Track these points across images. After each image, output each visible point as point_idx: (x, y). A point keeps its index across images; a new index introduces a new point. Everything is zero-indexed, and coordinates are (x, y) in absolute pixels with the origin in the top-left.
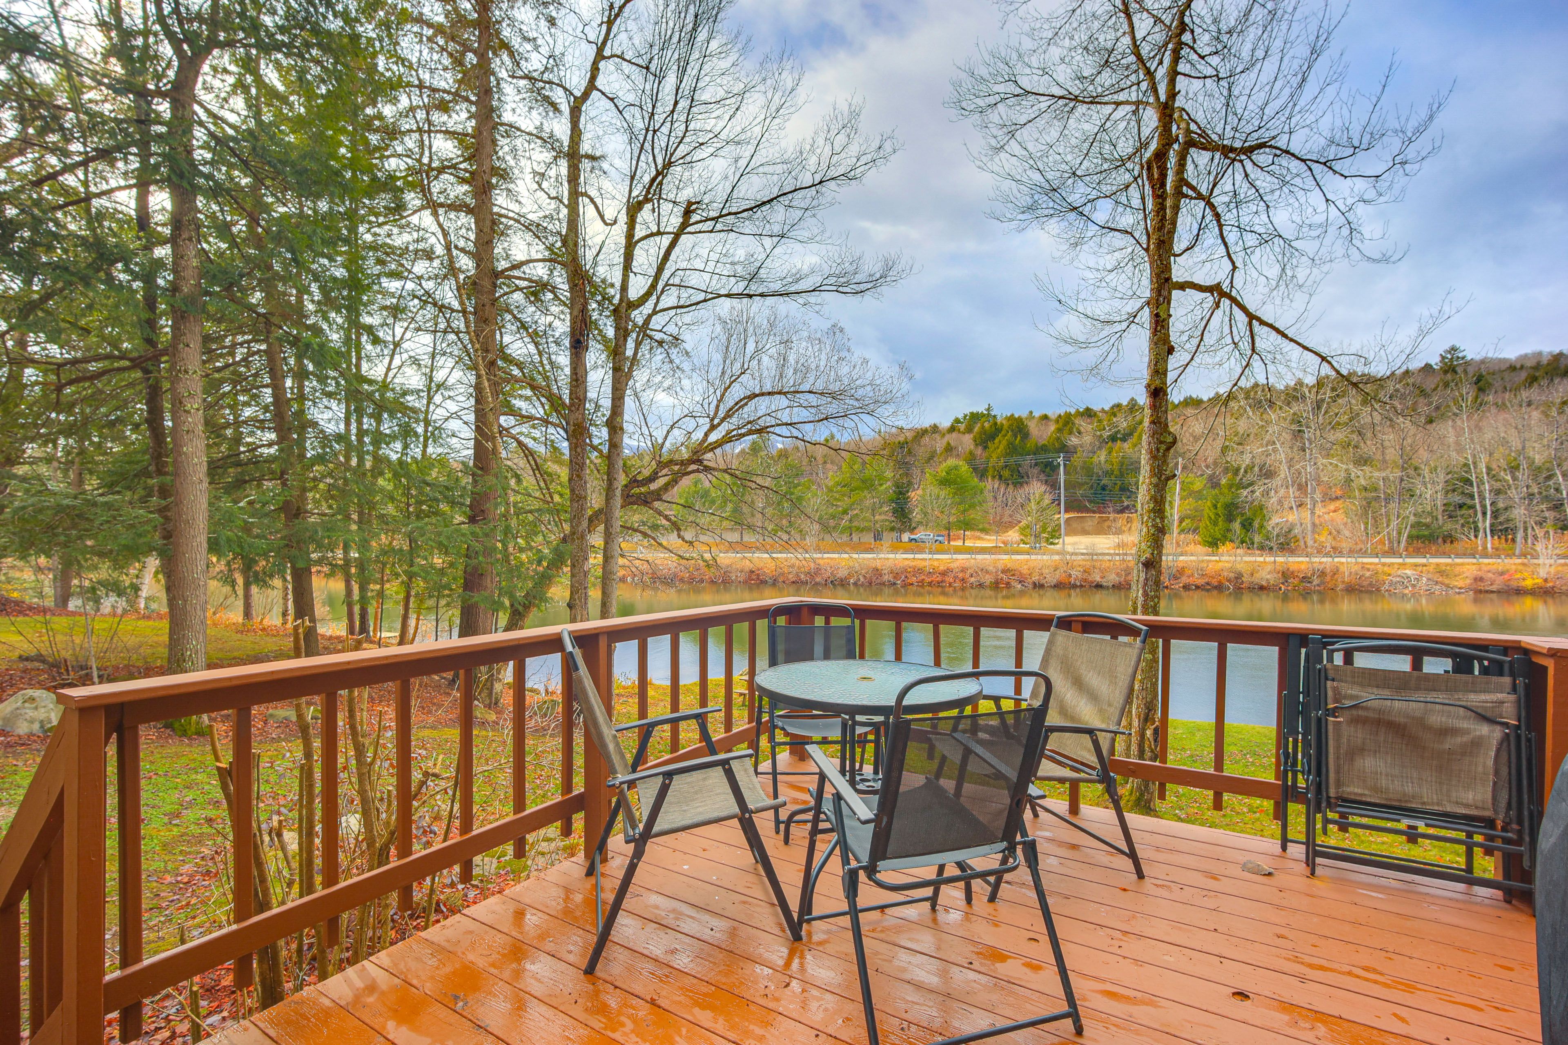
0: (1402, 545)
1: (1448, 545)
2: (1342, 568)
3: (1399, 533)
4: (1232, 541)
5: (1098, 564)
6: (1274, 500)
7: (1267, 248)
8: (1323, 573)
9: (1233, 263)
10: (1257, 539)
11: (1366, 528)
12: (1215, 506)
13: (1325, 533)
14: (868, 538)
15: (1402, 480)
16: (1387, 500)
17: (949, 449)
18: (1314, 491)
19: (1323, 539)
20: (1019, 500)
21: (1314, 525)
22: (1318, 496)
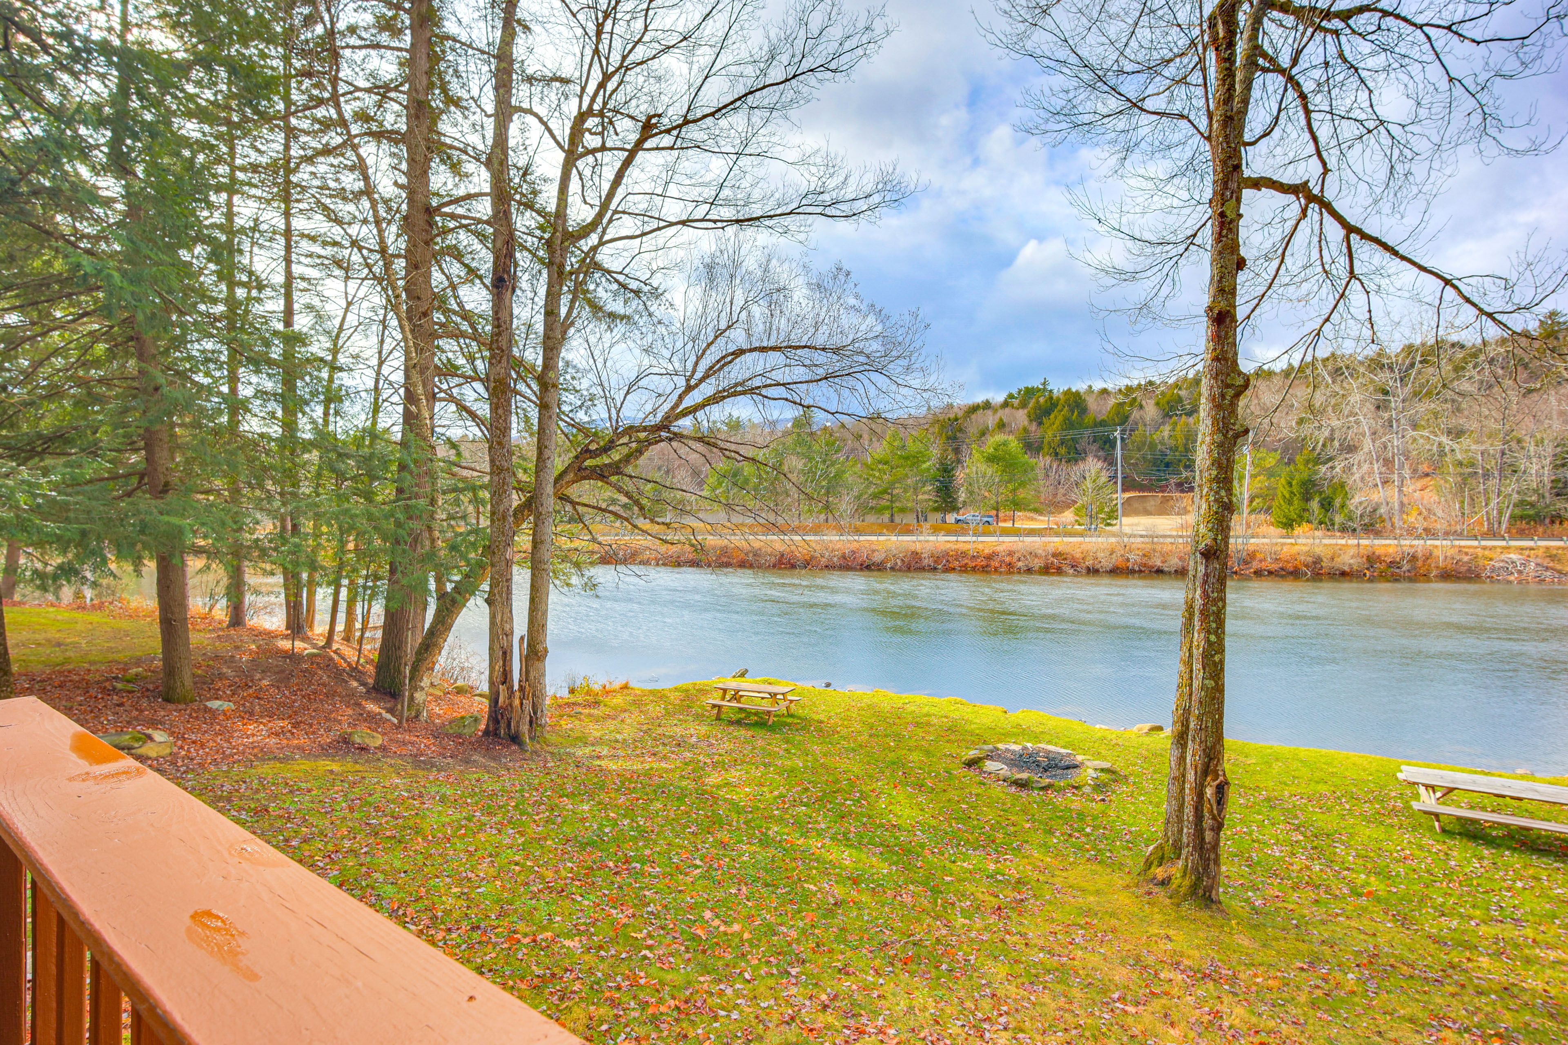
0: (1504, 527)
1: (1557, 526)
2: (1436, 552)
3: (1500, 513)
4: (1308, 521)
5: (1158, 548)
6: (1357, 476)
7: (1371, 139)
8: (1414, 558)
9: (1324, 164)
10: (1338, 519)
11: (1462, 508)
12: (1290, 484)
13: (1414, 513)
14: (910, 519)
15: (1503, 453)
16: (1487, 475)
17: (1002, 426)
18: (1402, 466)
19: (1411, 519)
20: (1074, 478)
21: (1402, 504)
22: (1407, 473)
